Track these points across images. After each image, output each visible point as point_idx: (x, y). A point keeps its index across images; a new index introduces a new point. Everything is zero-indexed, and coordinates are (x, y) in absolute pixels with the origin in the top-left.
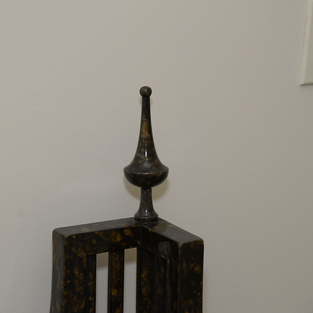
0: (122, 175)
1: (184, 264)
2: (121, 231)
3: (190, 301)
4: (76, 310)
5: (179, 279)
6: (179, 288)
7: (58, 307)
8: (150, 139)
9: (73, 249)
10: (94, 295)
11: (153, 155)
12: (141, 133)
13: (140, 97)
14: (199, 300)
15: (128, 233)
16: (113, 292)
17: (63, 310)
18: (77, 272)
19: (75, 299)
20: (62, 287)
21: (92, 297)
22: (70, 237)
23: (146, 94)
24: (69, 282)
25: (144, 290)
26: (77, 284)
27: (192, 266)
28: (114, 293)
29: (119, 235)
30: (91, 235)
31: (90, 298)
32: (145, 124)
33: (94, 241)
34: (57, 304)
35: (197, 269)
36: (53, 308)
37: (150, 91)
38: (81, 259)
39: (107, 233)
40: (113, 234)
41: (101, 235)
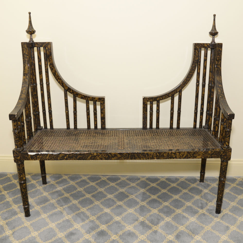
0: (208, 34)
1: (218, 48)
2: (207, 44)
3: (219, 56)
8: (215, 25)
9: (196, 46)
10: (200, 57)
11: (215, 29)
12: (213, 24)
13: (213, 16)
15: (208, 45)
18: (197, 51)
19: (196, 57)
23: (215, 16)
27: (220, 48)
29: (206, 45)
32: (214, 22)
33: (201, 45)
35: (221, 49)
37: (215, 15)
38: (198, 49)
39: (204, 44)
40: (205, 44)
41: (202, 44)
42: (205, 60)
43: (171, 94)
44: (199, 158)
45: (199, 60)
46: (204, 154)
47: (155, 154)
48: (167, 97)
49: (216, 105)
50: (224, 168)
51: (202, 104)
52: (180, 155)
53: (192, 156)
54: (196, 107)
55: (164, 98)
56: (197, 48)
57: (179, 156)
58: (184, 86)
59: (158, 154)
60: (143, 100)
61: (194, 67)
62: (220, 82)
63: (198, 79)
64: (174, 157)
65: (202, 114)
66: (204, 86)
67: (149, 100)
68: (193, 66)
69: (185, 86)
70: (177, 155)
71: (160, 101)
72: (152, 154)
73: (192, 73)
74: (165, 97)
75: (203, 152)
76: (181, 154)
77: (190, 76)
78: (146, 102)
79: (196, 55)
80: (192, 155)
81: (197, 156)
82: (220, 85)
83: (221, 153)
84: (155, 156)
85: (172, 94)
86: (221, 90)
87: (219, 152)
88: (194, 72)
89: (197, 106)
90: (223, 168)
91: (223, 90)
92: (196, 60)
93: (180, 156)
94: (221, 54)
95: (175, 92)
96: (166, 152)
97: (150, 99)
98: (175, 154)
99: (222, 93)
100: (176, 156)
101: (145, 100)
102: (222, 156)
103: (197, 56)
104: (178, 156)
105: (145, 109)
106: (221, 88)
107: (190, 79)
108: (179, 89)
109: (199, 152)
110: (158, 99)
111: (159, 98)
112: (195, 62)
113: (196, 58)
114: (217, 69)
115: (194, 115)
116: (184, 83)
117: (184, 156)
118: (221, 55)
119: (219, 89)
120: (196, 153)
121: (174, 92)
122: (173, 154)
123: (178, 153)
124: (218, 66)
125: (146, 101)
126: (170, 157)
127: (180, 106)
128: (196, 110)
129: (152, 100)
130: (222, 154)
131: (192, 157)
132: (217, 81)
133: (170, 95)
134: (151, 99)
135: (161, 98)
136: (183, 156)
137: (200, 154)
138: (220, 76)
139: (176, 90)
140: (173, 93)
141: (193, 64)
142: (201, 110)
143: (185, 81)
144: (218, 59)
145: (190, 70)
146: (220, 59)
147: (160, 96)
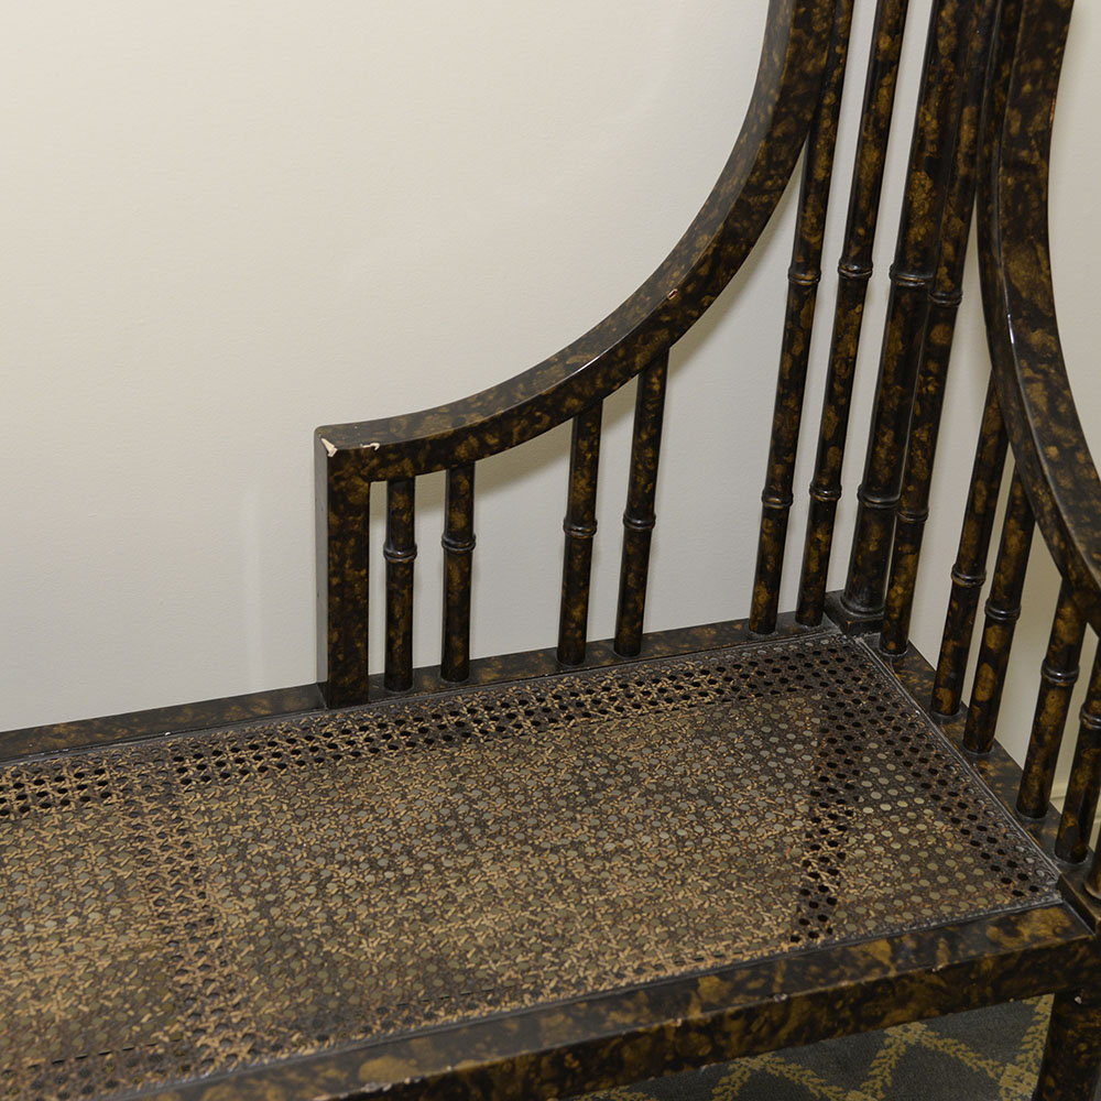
42: (884, 67)
43: (579, 396)
44: (900, 1019)
45: (836, 73)
46: (942, 984)
47: (545, 1062)
48: (547, 419)
49: (980, 485)
50: (1086, 1052)
51: (833, 440)
52: (754, 1027)
53: (844, 1022)
54: (779, 470)
55: (515, 437)
57: (740, 1040)
58: (695, 313)
59: (575, 1057)
60: (330, 474)
61: (786, 137)
62: (1038, 298)
63: (813, 240)
64: (705, 1051)
65: (823, 516)
66: (853, 293)
67: (385, 464)
68: (778, 133)
69: (702, 310)
70: (727, 1035)
71: (481, 466)
72: (520, 1071)
73: (765, 199)
74: (524, 422)
75: (937, 973)
76: (762, 1019)
77: (745, 224)
78: (355, 489)
79: (809, 32)
80: (847, 1013)
81: (884, 1014)
82: (1036, 337)
83: (1076, 952)
84: (542, 1083)
85: (588, 392)
86: (1048, 384)
87: (1060, 948)
88: (783, 188)
89: (789, 459)
90: (1080, 1053)
91: (1067, 386)
92: (804, 76)
93: (748, 1038)
95: (615, 372)
96: (638, 1035)
97: (392, 456)
98: (712, 1029)
99: (1062, 409)
100: (723, 1043)
101: (349, 468)
102: (1085, 975)
103: (819, 35)
104: (734, 1039)
105: (352, 542)
106: (1044, 366)
107: (751, 245)
108: (645, 343)
109: (906, 981)
110: (462, 451)
111: (473, 441)
112: (801, 89)
113: (813, 56)
114: (1010, 181)
115: (762, 532)
116: (689, 289)
117: (783, 1033)
119: (1029, 373)
120: (880, 990)
121: (606, 379)
122: (693, 1036)
123: (735, 1016)
124: (1024, 154)
125: (359, 482)
126: (669, 1057)
127: (652, 477)
128: (779, 488)
129: (407, 464)
130: (1084, 959)
131: (850, 1028)
132: (1014, 292)
133: (572, 402)
134: (397, 461)
135: (492, 441)
136: (775, 1030)
137: (912, 993)
138: (1040, 248)
139: (621, 353)
140: (599, 382)
141: (776, 119)
142: (824, 484)
143: (704, 271)
144: (1027, 88)
145: (753, 173)
146: (1050, 86)
147: (483, 424)
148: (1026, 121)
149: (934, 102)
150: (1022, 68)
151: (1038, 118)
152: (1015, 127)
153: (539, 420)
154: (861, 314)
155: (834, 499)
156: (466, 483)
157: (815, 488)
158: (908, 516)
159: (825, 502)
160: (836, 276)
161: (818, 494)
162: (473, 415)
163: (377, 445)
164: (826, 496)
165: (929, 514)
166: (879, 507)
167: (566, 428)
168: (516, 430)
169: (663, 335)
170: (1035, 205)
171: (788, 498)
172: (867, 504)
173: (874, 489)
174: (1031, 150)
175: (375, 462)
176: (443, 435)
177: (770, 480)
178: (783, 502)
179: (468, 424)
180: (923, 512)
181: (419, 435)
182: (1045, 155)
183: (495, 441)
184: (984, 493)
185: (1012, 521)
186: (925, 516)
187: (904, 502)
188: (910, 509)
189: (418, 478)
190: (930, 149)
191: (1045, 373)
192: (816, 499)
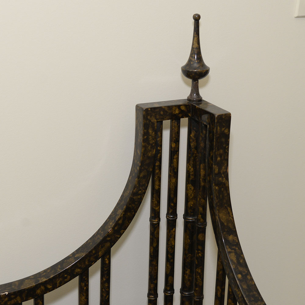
1: (218, 128)
2: (179, 107)
3: (221, 151)
4: (150, 155)
5: (215, 137)
6: (214, 143)
7: (139, 152)
8: (199, 48)
9: (149, 117)
12: (193, 44)
13: (193, 21)
14: (226, 150)
16: (172, 145)
17: (142, 154)
18: (150, 131)
19: (149, 148)
20: (142, 140)
21: (160, 147)
22: (147, 110)
23: (197, 19)
24: (145, 137)
25: (192, 144)
26: (151, 139)
27: (223, 129)
28: (174, 145)
29: (177, 109)
30: (160, 108)
31: (159, 148)
32: (196, 38)
33: (162, 113)
34: (138, 150)
35: (226, 131)
36: (136, 153)
37: (199, 17)
38: (153, 123)
39: (170, 108)
40: (174, 108)
41: (166, 109)
43: (80, 268)
45: (159, 155)
48: (69, 277)
49: (218, 288)
54: (152, 286)
55: (58, 285)
56: (150, 121)
58: (119, 236)
61: (144, 177)
62: (230, 225)
63: (157, 208)
65: (169, 300)
66: (172, 225)
67: (10, 299)
68: (141, 175)
69: (121, 235)
71: (46, 296)
73: (139, 197)
74: (61, 279)
77: (133, 205)
79: (149, 144)
82: (231, 238)
85: (83, 266)
86: (236, 253)
88: (145, 193)
89: (155, 282)
91: (242, 253)
92: (148, 157)
94: (228, 144)
95: (92, 259)
97: (13, 296)
99: (241, 261)
103: (152, 145)
106: (234, 247)
107: (136, 212)
108: (102, 247)
110: (39, 291)
111: (42, 288)
112: (147, 161)
113: (150, 151)
114: (217, 188)
116: (116, 228)
118: (228, 147)
119: (229, 250)
124: (220, 179)
127: (108, 293)
128: (153, 292)
129: (18, 299)
132: (222, 224)
133: (78, 270)
134: (15, 298)
135: (49, 287)
138: (229, 209)
139: (94, 252)
140: (87, 263)
141: (140, 171)
142: (168, 289)
143: (120, 222)
144: (219, 159)
145: (134, 189)
146: (226, 158)
147: (46, 281)
148: (220, 169)
149: (191, 162)
150: (216, 153)
151: (223, 167)
152: (217, 171)
153: (66, 278)
154: (175, 231)
155: (172, 294)
156: (41, 302)
157: (165, 291)
158: (197, 298)
159: (169, 295)
160: (166, 219)
161: (166, 293)
162: (42, 278)
163: (7, 293)
164: (169, 293)
165: (204, 297)
166: (187, 295)
167: (76, 279)
168: (58, 282)
169: (108, 244)
170: (226, 195)
171: (156, 295)
172: (183, 295)
173: (185, 289)
174: (222, 178)
175: (7, 299)
176: (32, 286)
177: (150, 290)
178: (154, 297)
179: (40, 282)
180: (202, 297)
181: (23, 287)
182: (227, 179)
183: (51, 287)
184: (220, 290)
185: (230, 300)
186: (203, 298)
187: (195, 294)
188: (197, 296)
189: (23, 303)
190: (192, 177)
191: (235, 250)
192: (166, 295)
